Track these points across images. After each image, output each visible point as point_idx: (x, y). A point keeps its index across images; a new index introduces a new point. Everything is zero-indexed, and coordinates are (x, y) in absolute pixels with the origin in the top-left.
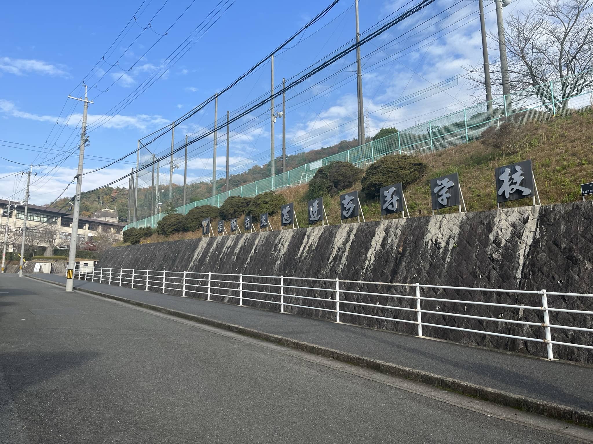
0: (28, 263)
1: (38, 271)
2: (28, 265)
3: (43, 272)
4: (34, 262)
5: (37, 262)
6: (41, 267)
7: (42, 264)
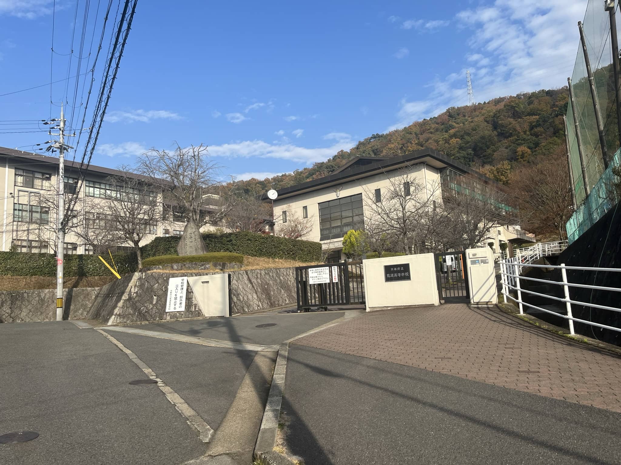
0: (140, 279)
1: (183, 309)
2: (141, 286)
3: (199, 313)
4: (160, 276)
5: (174, 276)
6: (189, 292)
7: (191, 279)
